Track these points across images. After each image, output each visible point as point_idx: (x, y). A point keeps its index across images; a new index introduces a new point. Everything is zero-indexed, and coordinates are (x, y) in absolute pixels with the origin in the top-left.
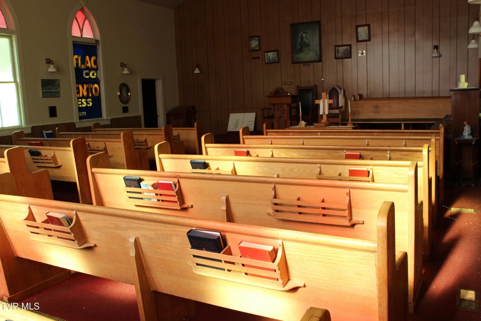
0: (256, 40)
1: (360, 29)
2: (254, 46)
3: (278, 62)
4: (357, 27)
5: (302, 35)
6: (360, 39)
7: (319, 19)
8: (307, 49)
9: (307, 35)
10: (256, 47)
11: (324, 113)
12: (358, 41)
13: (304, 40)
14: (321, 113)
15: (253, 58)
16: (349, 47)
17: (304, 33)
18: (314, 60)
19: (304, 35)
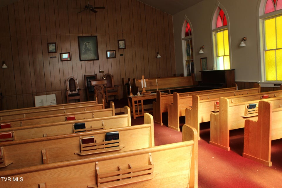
0: (53, 45)
1: (120, 42)
2: (52, 49)
3: (70, 60)
4: (119, 41)
5: (86, 44)
6: (120, 47)
7: (96, 35)
8: (89, 52)
9: (89, 44)
10: (53, 50)
11: (144, 87)
12: (119, 49)
13: (87, 47)
14: (143, 87)
15: (51, 58)
16: (114, 52)
17: (87, 42)
18: (94, 59)
19: (87, 44)
